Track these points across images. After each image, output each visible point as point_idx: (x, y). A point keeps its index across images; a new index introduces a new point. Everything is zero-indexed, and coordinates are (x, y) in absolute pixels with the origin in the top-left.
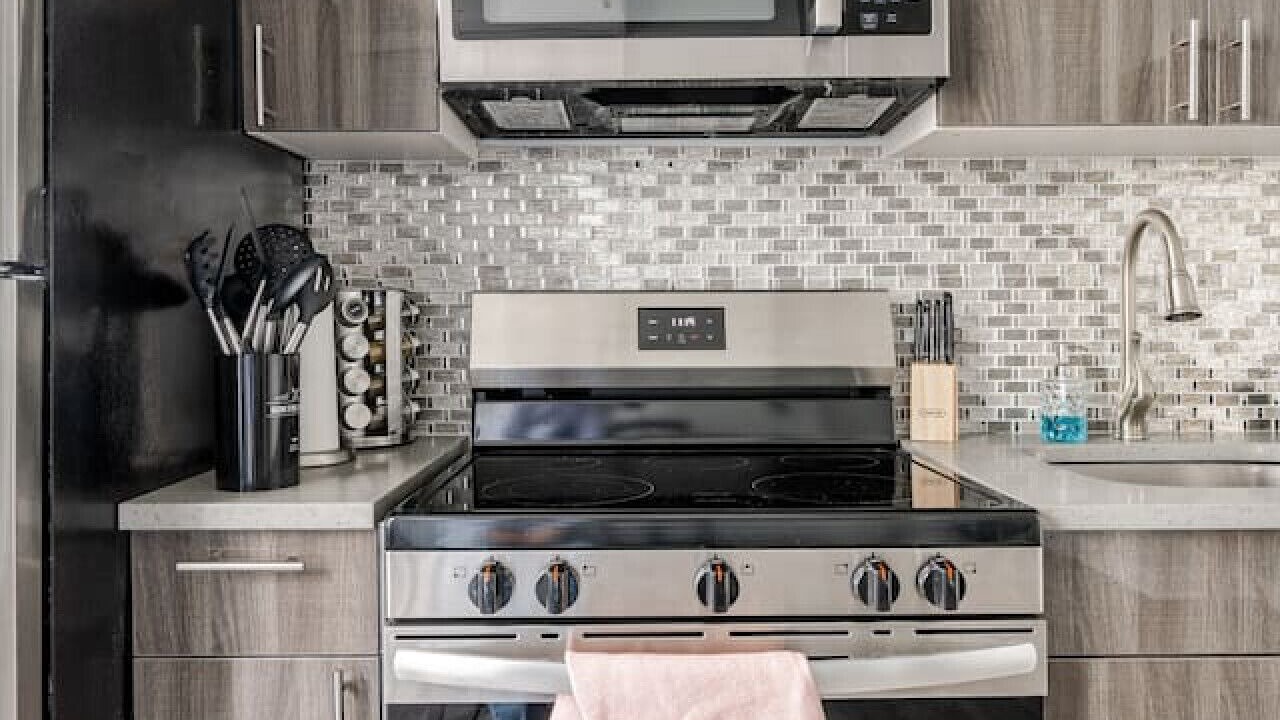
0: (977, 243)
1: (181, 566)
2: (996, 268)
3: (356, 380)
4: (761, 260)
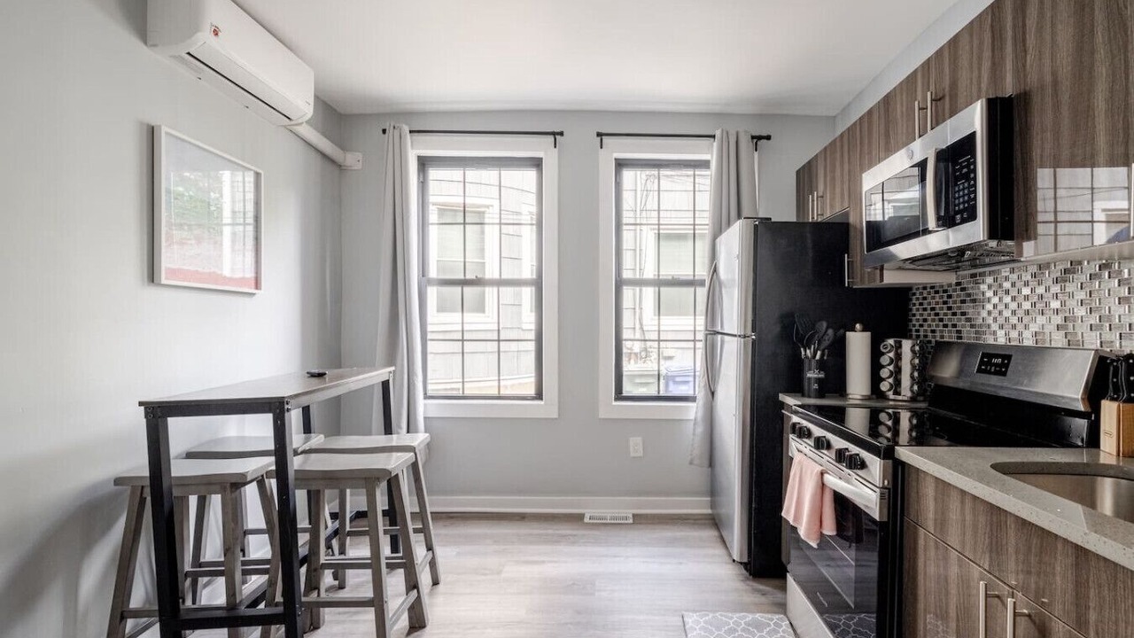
3: (884, 373)
4: (1058, 327)
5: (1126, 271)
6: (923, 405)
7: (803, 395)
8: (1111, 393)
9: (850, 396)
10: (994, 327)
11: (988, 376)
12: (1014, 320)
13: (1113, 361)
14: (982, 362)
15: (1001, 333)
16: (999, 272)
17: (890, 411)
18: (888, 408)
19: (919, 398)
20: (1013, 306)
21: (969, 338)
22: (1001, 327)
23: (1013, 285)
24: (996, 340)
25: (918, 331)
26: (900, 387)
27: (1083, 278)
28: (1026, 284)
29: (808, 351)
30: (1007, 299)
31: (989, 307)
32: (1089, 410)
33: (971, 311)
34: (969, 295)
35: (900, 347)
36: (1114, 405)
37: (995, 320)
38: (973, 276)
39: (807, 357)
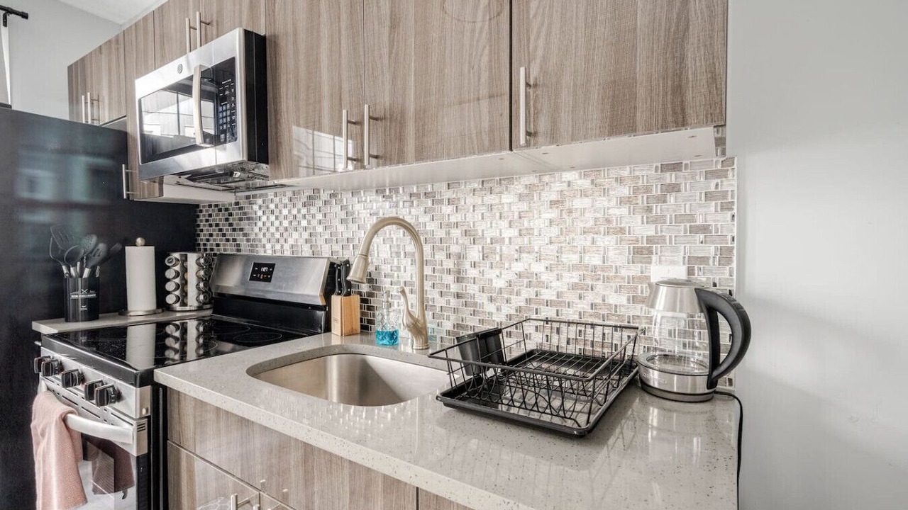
3: (170, 286)
4: (306, 241)
5: (345, 200)
6: (209, 313)
7: (67, 321)
8: (337, 290)
9: (132, 314)
10: (264, 241)
11: (258, 282)
12: (277, 235)
13: (338, 265)
14: (254, 271)
15: (268, 246)
16: (266, 195)
17: (178, 323)
18: (175, 321)
19: (205, 307)
20: (277, 223)
21: (246, 250)
22: (269, 241)
23: (277, 206)
24: (265, 252)
25: (205, 245)
26: (187, 298)
27: (319, 203)
28: (285, 206)
29: (72, 269)
30: (273, 218)
31: (260, 224)
32: (325, 304)
33: (247, 227)
34: (245, 214)
35: (186, 260)
36: (339, 297)
37: (264, 235)
38: (248, 197)
39: (71, 276)
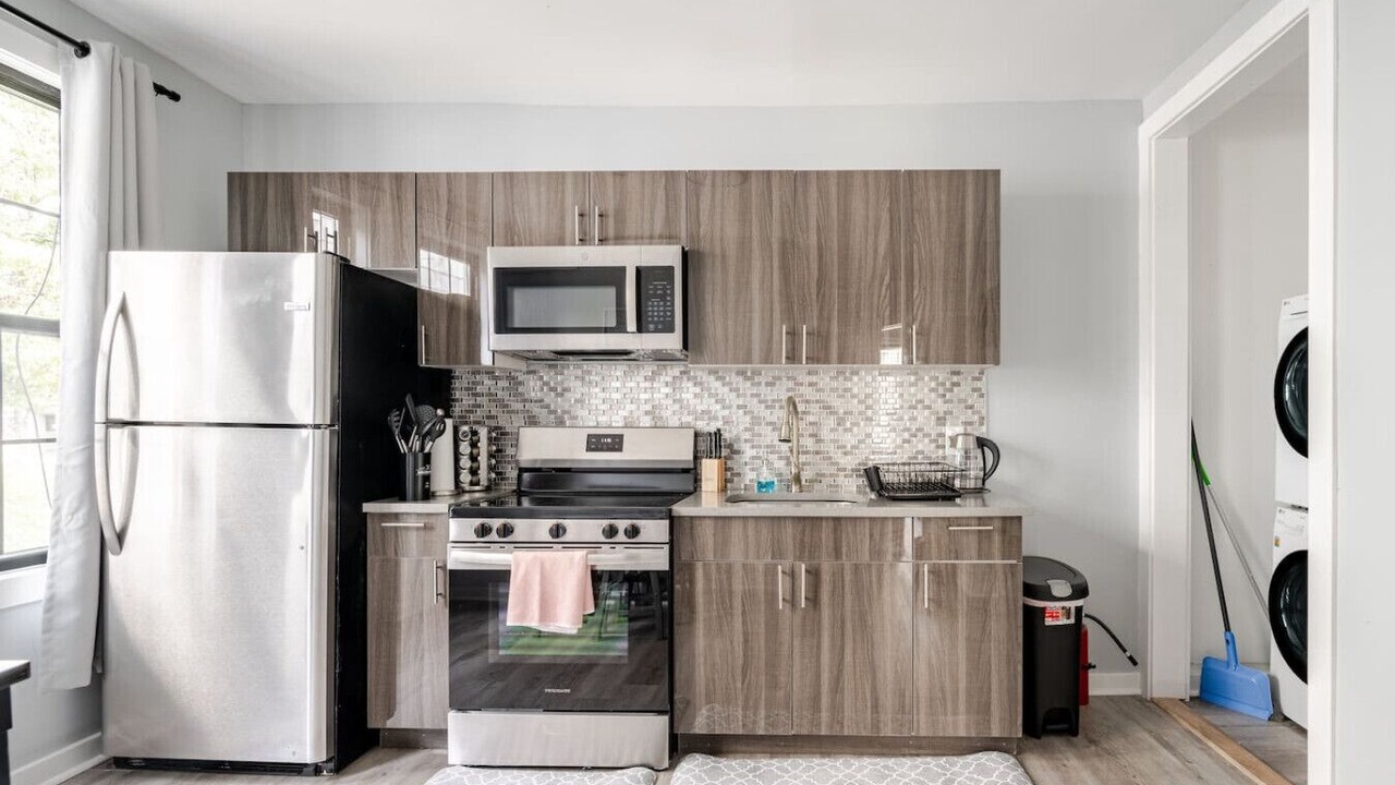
0: (739, 407)
1: (383, 525)
2: (748, 418)
3: (465, 463)
4: (647, 413)
10: (582, 413)
14: (590, 443)
20: (602, 396)
22: (588, 413)
26: (478, 476)
31: (576, 395)
32: (694, 467)
33: (550, 398)
34: (548, 384)
35: (476, 434)
37: (582, 407)
39: (411, 451)
